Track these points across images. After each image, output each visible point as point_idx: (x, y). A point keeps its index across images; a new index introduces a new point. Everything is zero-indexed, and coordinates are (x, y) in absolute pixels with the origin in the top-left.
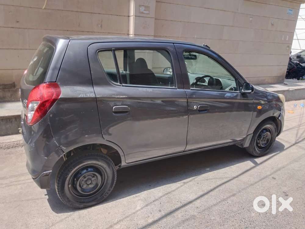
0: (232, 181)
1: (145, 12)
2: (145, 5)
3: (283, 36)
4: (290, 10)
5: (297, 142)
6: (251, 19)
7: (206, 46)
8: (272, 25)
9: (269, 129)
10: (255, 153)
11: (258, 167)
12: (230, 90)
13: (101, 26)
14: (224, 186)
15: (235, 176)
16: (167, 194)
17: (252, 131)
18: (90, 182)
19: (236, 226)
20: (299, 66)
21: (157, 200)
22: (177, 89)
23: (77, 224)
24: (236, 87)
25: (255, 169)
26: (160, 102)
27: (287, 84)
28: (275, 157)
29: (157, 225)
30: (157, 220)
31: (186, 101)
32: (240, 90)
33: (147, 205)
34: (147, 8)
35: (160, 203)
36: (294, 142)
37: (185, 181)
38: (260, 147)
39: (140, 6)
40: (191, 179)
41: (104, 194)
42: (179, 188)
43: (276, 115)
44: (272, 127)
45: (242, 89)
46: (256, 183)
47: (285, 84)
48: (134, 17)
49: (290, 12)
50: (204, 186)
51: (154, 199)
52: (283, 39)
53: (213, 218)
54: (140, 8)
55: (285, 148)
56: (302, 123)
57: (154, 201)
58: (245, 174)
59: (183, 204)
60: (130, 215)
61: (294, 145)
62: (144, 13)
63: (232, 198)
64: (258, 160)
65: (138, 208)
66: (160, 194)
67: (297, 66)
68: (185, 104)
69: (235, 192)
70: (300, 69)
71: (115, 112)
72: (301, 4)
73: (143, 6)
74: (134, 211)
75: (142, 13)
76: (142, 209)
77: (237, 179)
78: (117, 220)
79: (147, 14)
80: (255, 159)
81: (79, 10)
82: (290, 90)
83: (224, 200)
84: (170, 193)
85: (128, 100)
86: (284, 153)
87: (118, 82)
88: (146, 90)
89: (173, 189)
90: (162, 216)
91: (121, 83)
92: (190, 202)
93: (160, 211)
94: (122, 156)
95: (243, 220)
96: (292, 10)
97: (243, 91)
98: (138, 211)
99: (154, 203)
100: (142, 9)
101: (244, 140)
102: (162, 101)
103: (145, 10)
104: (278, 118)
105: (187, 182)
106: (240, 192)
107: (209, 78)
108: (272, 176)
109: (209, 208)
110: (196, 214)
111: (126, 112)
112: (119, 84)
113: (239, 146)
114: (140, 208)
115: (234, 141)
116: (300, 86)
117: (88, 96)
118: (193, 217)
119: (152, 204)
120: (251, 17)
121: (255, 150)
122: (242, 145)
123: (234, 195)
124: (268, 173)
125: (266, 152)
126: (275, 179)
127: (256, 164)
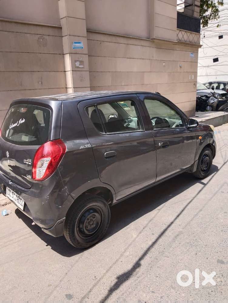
0: (194, 201)
1: (80, 66)
2: (80, 60)
3: (190, 76)
4: (191, 54)
5: (225, 162)
6: (164, 64)
7: (158, 93)
8: (181, 67)
9: (207, 155)
10: (200, 176)
11: (207, 186)
12: (176, 126)
13: (42, 83)
14: (190, 205)
15: (194, 196)
16: (150, 221)
17: (197, 158)
18: (92, 223)
19: (215, 231)
20: (201, 99)
21: (145, 227)
22: (145, 131)
23: (93, 260)
24: (182, 123)
25: (205, 188)
26: (136, 144)
27: (198, 116)
28: (215, 176)
29: (157, 245)
30: (155, 242)
31: (153, 140)
32: (186, 125)
33: (140, 233)
34: (82, 62)
35: (150, 229)
36: (223, 163)
37: (159, 208)
38: (204, 171)
39: (76, 61)
40: (162, 205)
41: (103, 231)
42: (156, 214)
43: (211, 142)
44: (209, 152)
45: (188, 124)
46: (211, 198)
47: (196, 116)
48: (72, 72)
49: (192, 55)
50: (175, 208)
51: (142, 227)
52: (190, 78)
53: (195, 230)
54: (76, 63)
55: (219, 168)
56: (221, 146)
57: (144, 228)
58: (200, 193)
59: (168, 225)
60: (131, 243)
61: (224, 164)
62: (79, 68)
63: (201, 212)
64: (205, 181)
65: (135, 236)
66: (146, 222)
67: (199, 99)
68: (153, 142)
69: (201, 208)
70: (202, 102)
71: (106, 158)
72: (198, 48)
73: (78, 61)
74: (132, 239)
75: (78, 67)
76: (138, 236)
77: (196, 198)
78: (123, 249)
79: (82, 68)
80: (201, 181)
81: (21, 70)
82: (203, 121)
83: (196, 215)
84: (152, 219)
85: (114, 146)
86: (219, 172)
87: (103, 132)
88: (125, 135)
89: (153, 216)
90: (157, 238)
91: (106, 133)
92: (172, 223)
93: (153, 234)
94: (114, 194)
95: (217, 226)
96: (193, 54)
97: (188, 126)
98: (135, 239)
99: (145, 229)
100: (77, 64)
101: (192, 166)
102: (137, 143)
103: (80, 65)
104: (213, 144)
105: (161, 209)
106: (204, 207)
107: (156, 119)
108: (220, 191)
109: (189, 223)
110: (181, 230)
111: (114, 156)
112: (104, 133)
113: (189, 172)
114: (136, 236)
115: (182, 170)
116: (210, 117)
117: (87, 147)
118: (181, 233)
119: (143, 231)
120: (164, 63)
121: (201, 173)
122: (191, 171)
123: (201, 210)
124: (217, 189)
125: (208, 173)
126: (223, 192)
127: (205, 185)
